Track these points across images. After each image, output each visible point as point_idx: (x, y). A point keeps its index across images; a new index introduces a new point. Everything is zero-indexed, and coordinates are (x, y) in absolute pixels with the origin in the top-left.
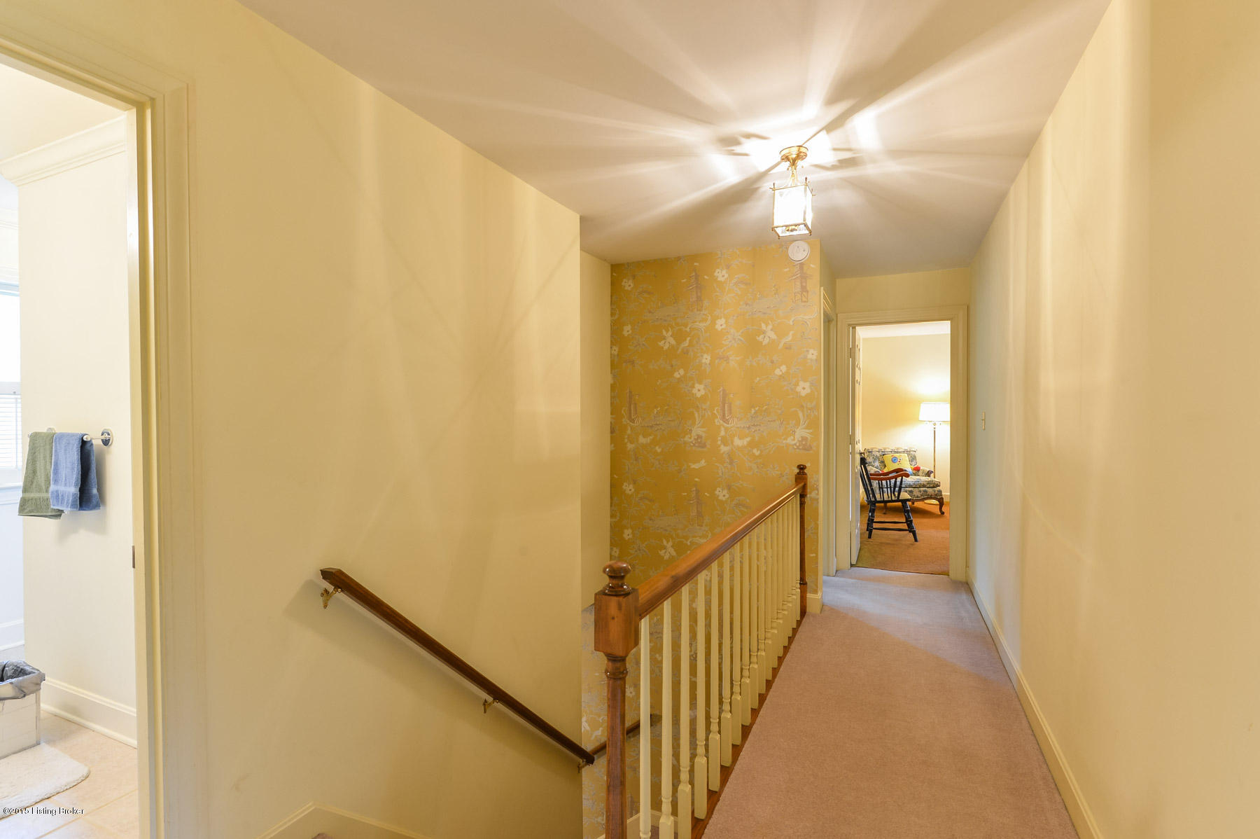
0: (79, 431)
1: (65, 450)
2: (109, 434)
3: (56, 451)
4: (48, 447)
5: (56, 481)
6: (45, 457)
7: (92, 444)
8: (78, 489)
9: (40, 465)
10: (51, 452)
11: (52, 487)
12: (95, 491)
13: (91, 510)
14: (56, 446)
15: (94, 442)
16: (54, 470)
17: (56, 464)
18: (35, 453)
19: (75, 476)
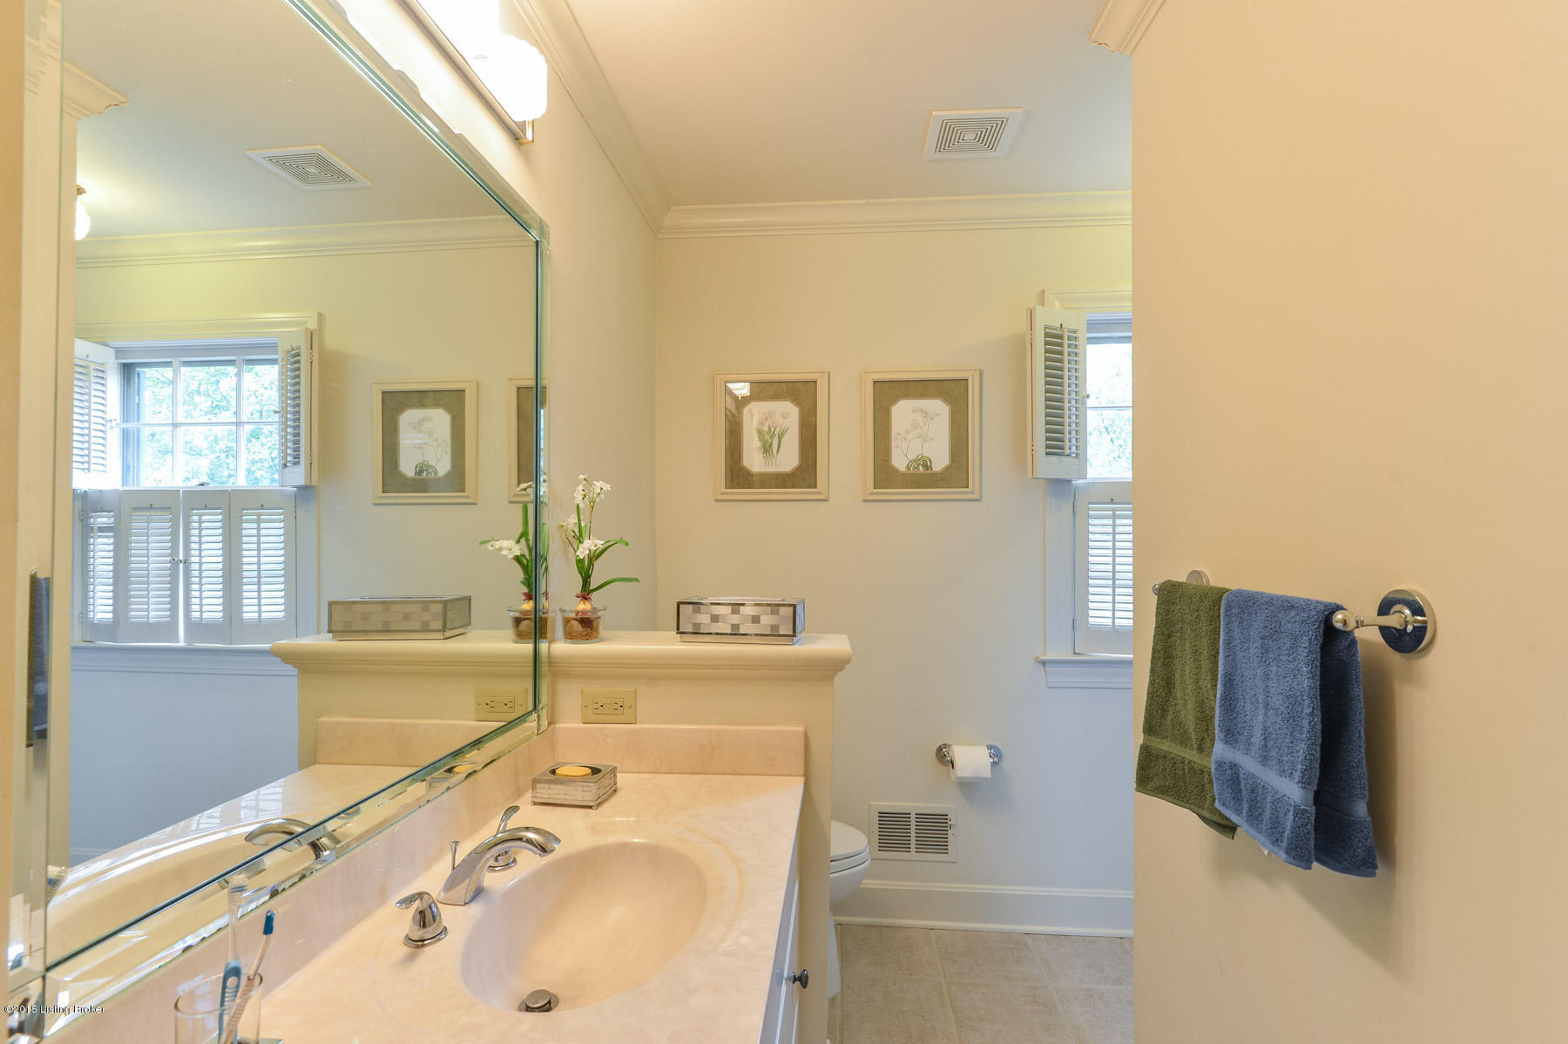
0: (1313, 589)
1: (1265, 650)
2: (1417, 610)
3: (1228, 642)
4: (1204, 626)
5: (1231, 736)
6: (1196, 653)
7: (1353, 642)
8: (1311, 796)
9: (1184, 670)
10: (1215, 642)
11: (1219, 749)
12: (1361, 809)
13: (1345, 870)
14: (1229, 631)
15: (1360, 634)
16: (1225, 697)
17: (1229, 683)
18: (1169, 636)
19: (1302, 747)
